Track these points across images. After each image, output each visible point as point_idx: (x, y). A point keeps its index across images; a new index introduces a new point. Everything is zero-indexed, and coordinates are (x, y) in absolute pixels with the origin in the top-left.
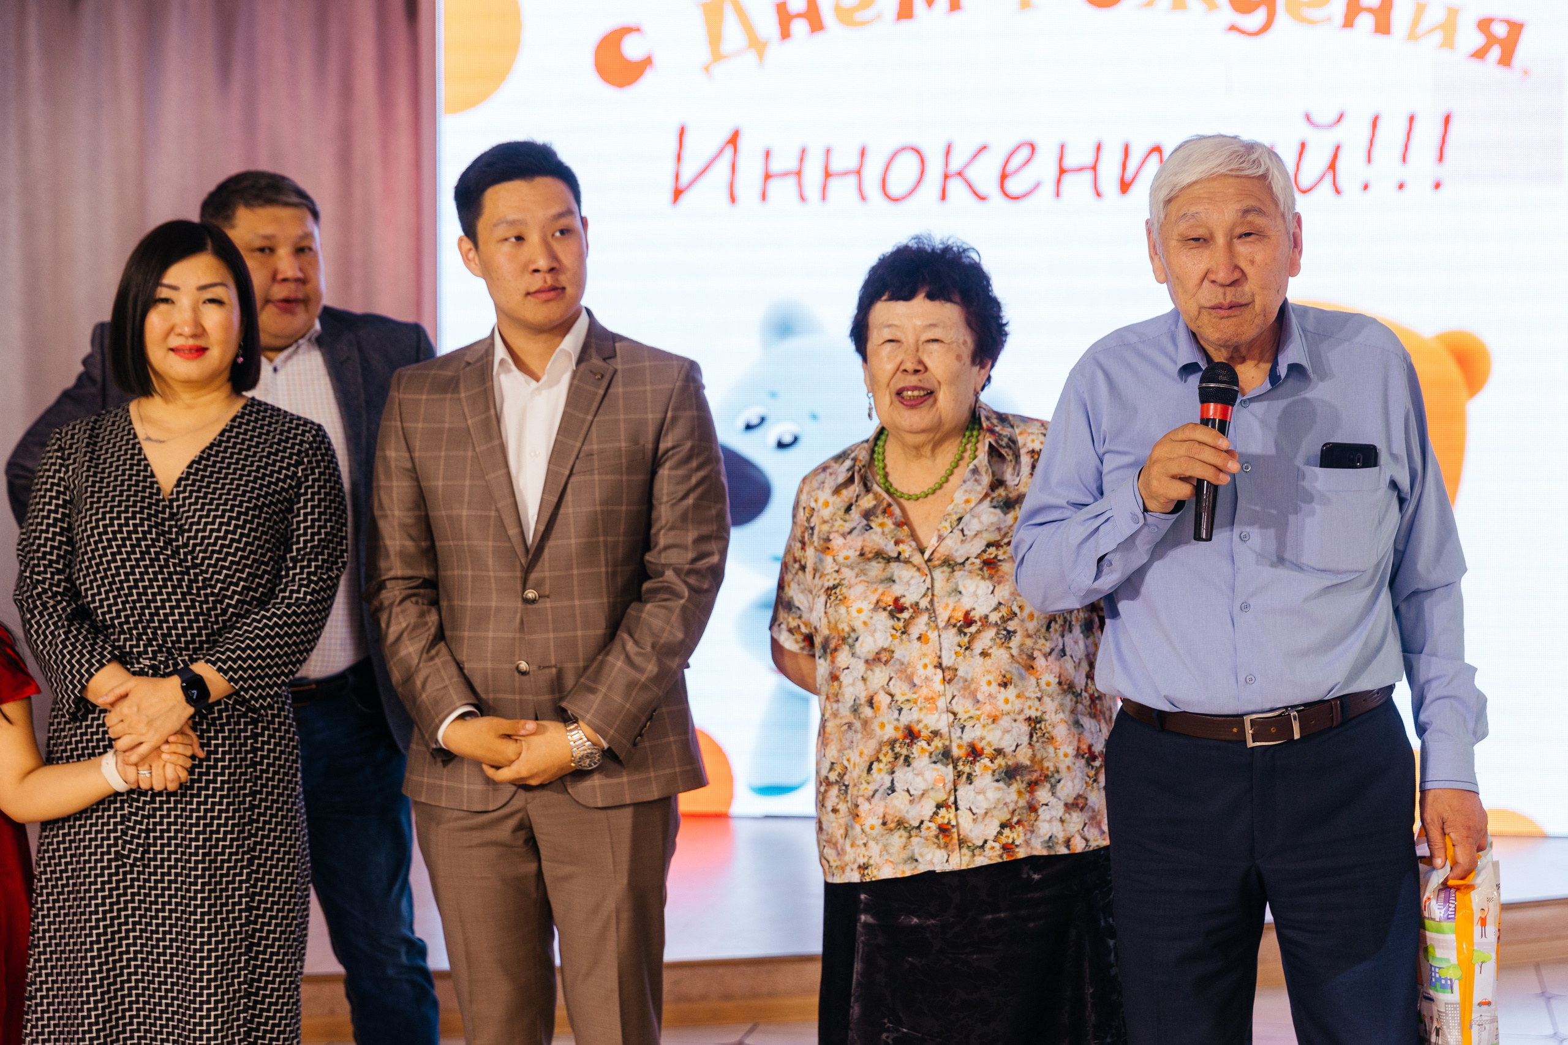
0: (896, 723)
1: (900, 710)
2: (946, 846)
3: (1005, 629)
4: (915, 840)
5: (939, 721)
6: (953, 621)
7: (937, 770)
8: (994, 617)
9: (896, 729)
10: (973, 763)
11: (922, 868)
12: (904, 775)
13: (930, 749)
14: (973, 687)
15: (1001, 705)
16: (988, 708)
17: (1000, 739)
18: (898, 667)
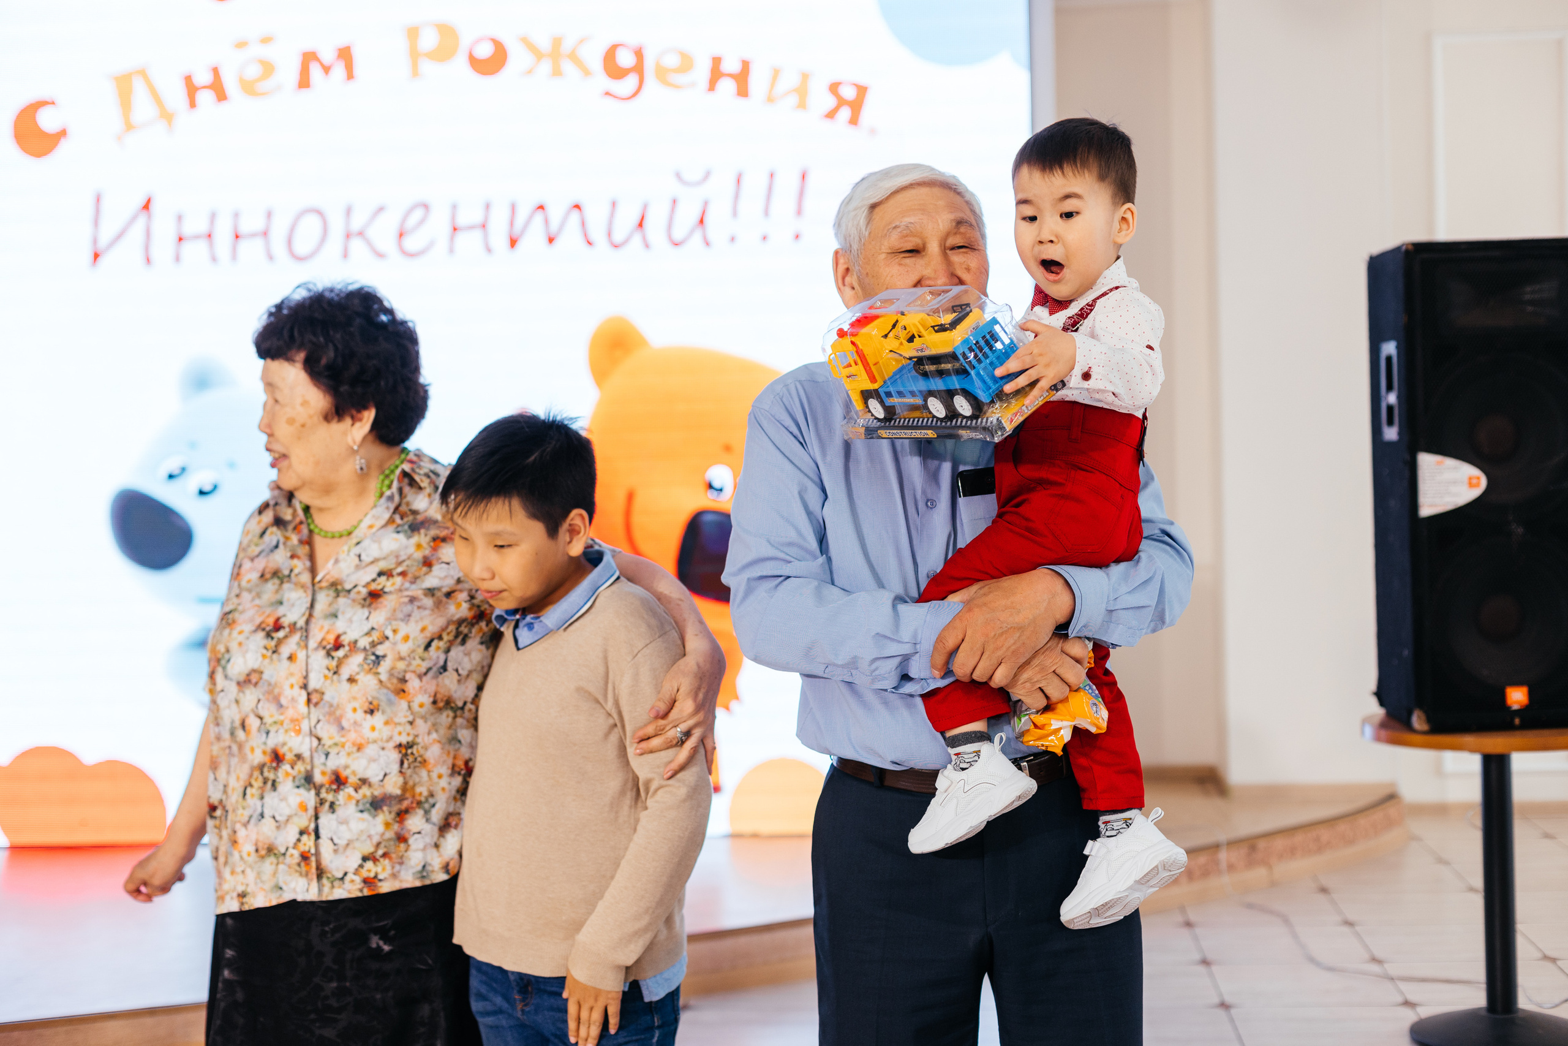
0: (262, 746)
1: (268, 733)
2: (306, 875)
3: (374, 654)
4: (281, 867)
5: (302, 744)
6: (324, 643)
7: (300, 795)
8: (364, 642)
9: (264, 753)
10: (336, 791)
11: (287, 897)
12: (271, 798)
13: (294, 773)
14: (338, 713)
15: (367, 733)
16: (353, 736)
17: (366, 768)
18: (266, 688)
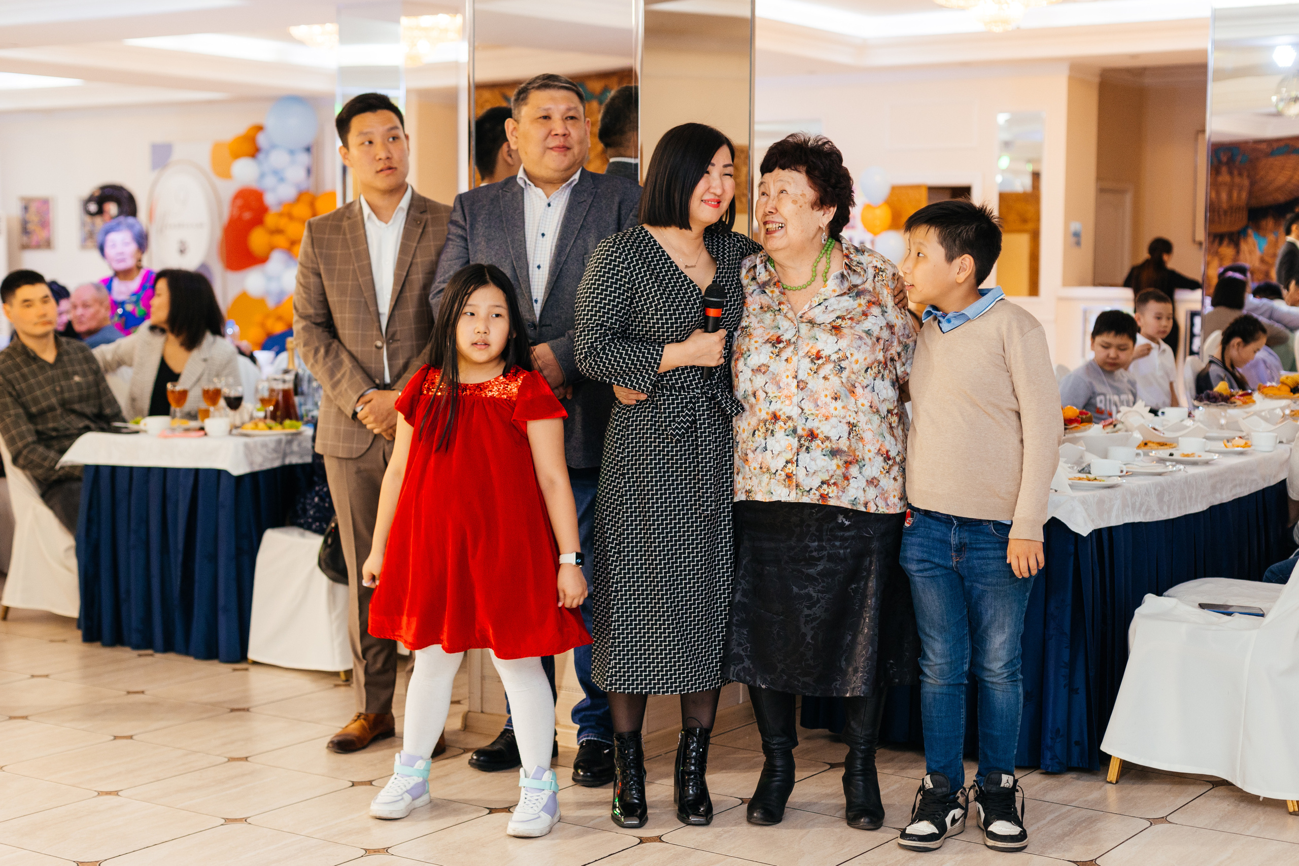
0: (768, 409)
1: (771, 402)
2: (789, 487)
3: (839, 365)
4: (772, 480)
5: (792, 411)
6: (810, 354)
7: (788, 440)
8: (834, 357)
9: (767, 413)
10: (811, 441)
11: (775, 498)
12: (771, 441)
13: (786, 427)
14: (816, 396)
15: (832, 411)
16: (823, 411)
17: (829, 431)
18: (771, 376)
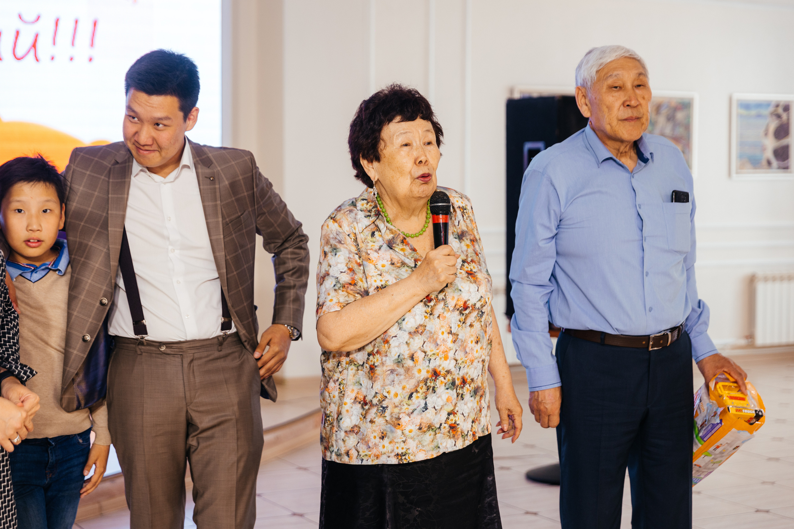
0: (427, 368)
1: (430, 360)
2: (454, 437)
3: (481, 311)
4: (438, 435)
5: (449, 365)
6: (458, 307)
7: (448, 393)
8: (478, 305)
9: (428, 372)
10: (463, 387)
12: (432, 399)
13: (445, 381)
14: (465, 344)
15: (475, 354)
17: (473, 373)
18: (428, 335)
